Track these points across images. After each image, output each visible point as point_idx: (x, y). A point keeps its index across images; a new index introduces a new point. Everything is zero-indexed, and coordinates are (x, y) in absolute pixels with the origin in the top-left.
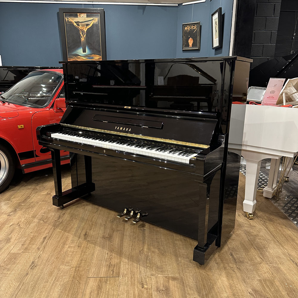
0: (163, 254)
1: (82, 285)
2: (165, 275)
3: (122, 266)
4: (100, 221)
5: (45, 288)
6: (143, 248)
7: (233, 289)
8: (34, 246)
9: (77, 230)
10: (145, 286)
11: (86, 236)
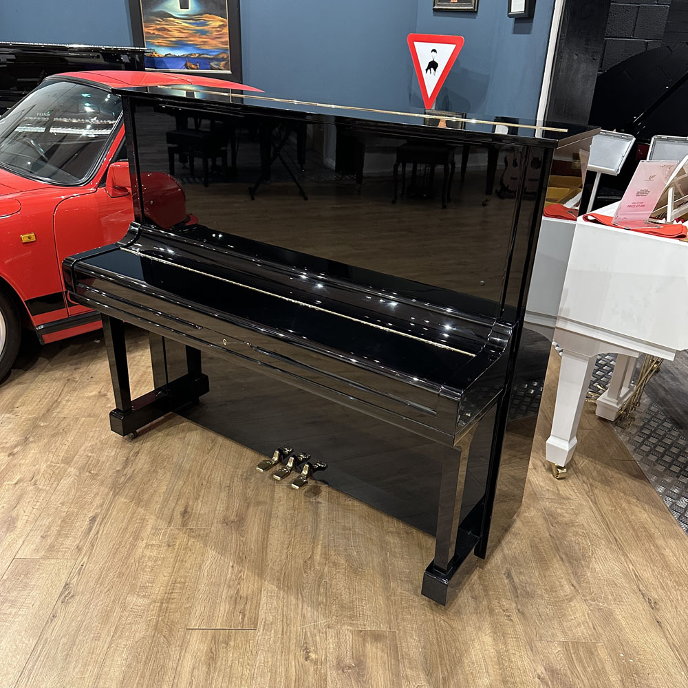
0: (355, 571)
1: (173, 649)
2: (358, 627)
3: (264, 600)
4: (218, 477)
5: (94, 656)
6: (313, 552)
7: (503, 665)
8: (68, 542)
9: (166, 501)
10: (313, 656)
11: (187, 517)
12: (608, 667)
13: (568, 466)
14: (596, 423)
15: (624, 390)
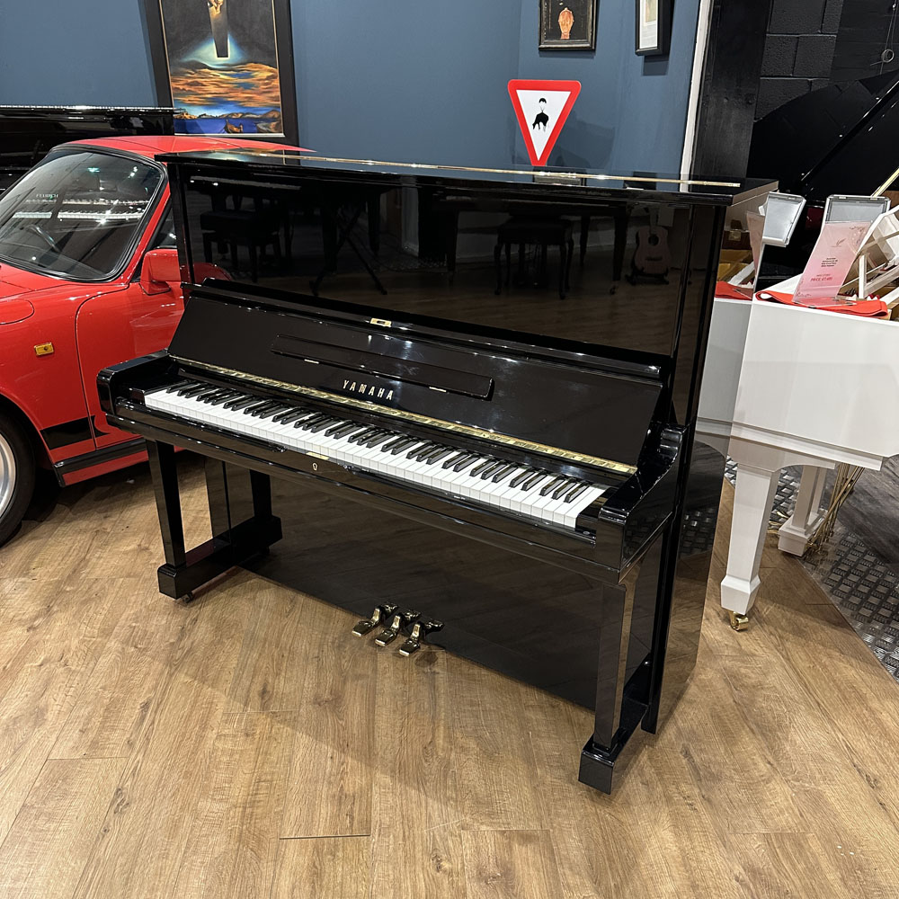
0: (490, 757)
1: (265, 865)
2: (500, 826)
3: (376, 798)
4: (302, 646)
5: (162, 878)
6: (434, 736)
7: (691, 866)
8: (115, 736)
9: (238, 678)
10: (446, 865)
11: (266, 698)
12: (824, 863)
13: (750, 614)
14: (779, 560)
15: (813, 516)
